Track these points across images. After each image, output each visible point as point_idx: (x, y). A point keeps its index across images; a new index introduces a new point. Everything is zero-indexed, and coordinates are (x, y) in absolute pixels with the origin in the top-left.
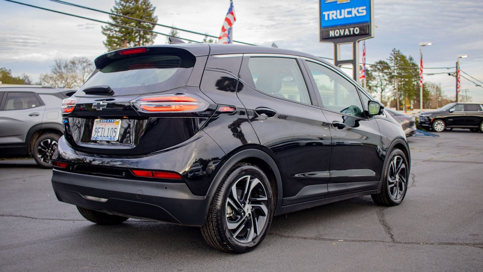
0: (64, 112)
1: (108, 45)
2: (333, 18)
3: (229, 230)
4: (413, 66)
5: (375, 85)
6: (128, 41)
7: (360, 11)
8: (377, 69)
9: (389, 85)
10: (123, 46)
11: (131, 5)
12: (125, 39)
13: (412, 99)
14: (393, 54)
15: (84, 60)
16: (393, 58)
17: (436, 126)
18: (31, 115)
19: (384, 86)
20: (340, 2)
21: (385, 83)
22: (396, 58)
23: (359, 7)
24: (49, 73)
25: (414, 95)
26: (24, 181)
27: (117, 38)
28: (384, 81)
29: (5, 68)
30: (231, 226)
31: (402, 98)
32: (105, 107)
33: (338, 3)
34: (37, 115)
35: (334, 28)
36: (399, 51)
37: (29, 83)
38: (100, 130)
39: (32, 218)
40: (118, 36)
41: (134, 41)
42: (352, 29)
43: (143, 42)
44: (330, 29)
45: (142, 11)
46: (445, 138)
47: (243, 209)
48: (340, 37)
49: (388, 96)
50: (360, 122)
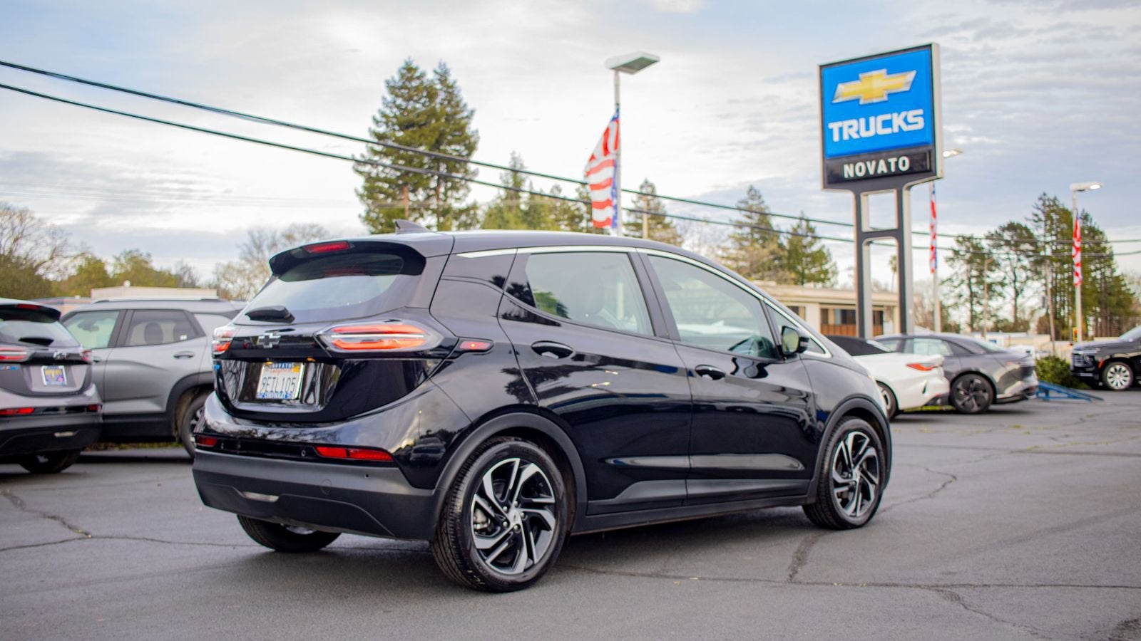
0: (216, 351)
1: (366, 198)
2: (850, 136)
3: (478, 550)
4: (1092, 234)
5: (999, 280)
6: (411, 188)
7: (910, 120)
8: (1002, 243)
9: (1033, 280)
10: (401, 199)
11: (418, 106)
12: (406, 184)
13: (1090, 312)
14: (1042, 208)
15: (315, 230)
16: (1042, 217)
17: (1110, 378)
18: (177, 357)
19: (1022, 283)
20: (865, 99)
21: (1022, 275)
22: (1048, 217)
23: (908, 110)
24: (236, 261)
25: (1097, 303)
26: (159, 485)
27: (385, 180)
28: (1022, 270)
29: (137, 250)
30: (483, 543)
31: (1066, 311)
32: (277, 343)
33: (862, 102)
34: (190, 357)
35: (853, 159)
36: (1055, 199)
37: (192, 283)
38: (270, 382)
39: (163, 542)
40: (389, 176)
41: (426, 188)
42: (892, 161)
43: (447, 190)
44: (845, 160)
45: (443, 120)
46: (1115, 405)
47: (504, 516)
48: (867, 177)
49: (1031, 307)
50: (767, 368)
